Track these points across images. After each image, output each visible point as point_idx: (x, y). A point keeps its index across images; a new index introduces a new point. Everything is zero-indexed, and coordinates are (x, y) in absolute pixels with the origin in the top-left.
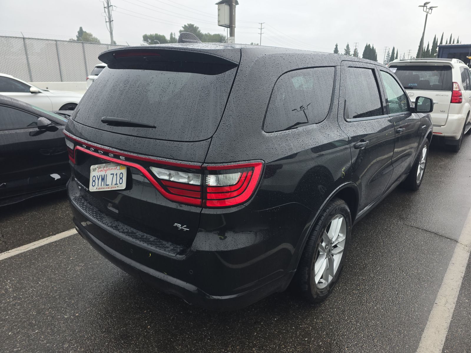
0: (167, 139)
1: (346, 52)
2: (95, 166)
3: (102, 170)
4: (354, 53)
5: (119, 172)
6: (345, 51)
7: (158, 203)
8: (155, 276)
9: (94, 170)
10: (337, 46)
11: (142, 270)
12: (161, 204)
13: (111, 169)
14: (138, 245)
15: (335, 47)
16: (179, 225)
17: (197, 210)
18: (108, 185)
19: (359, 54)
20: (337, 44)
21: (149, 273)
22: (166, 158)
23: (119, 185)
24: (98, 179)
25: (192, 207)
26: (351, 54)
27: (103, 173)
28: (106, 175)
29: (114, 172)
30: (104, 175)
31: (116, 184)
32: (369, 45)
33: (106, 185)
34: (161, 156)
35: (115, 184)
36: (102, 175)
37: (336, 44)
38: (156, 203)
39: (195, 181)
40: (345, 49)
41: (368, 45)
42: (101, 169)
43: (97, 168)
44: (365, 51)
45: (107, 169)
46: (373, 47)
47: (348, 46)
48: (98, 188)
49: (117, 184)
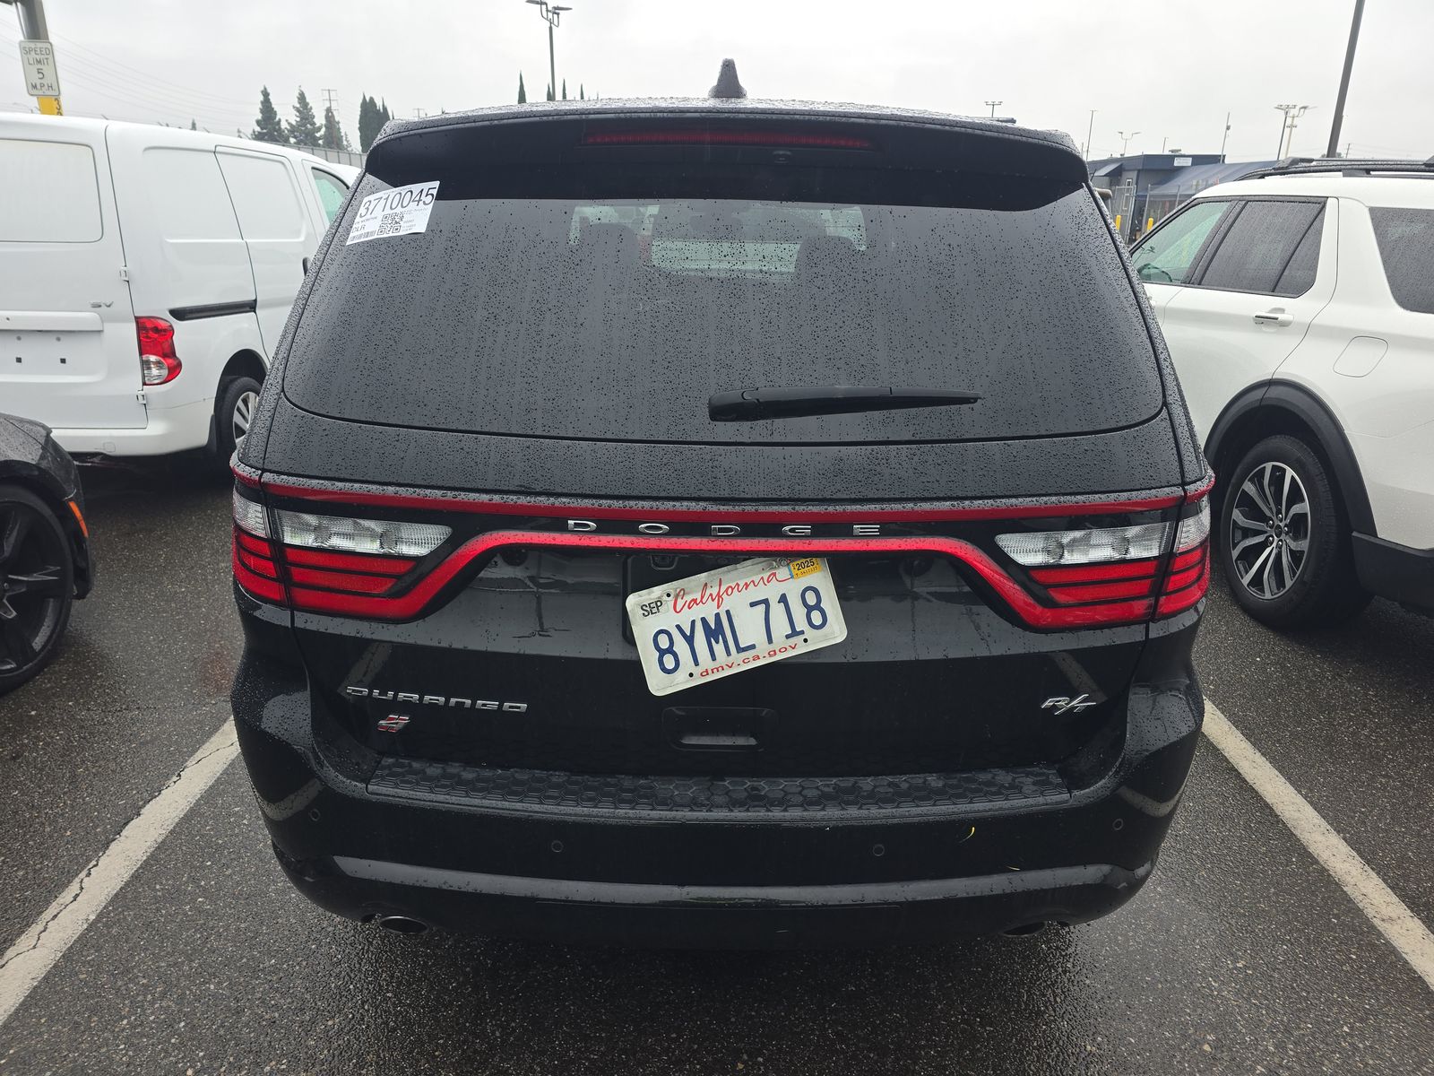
0: (1044, 433)
1: (302, 119)
2: (649, 594)
3: (695, 601)
4: (327, 121)
5: (793, 589)
6: (298, 114)
7: (997, 651)
8: (978, 894)
9: (651, 609)
10: (266, 94)
11: (919, 898)
12: (1009, 653)
13: (747, 585)
14: (916, 820)
15: (261, 98)
16: (1063, 702)
17: (1134, 635)
18: (753, 647)
19: (341, 125)
20: (265, 89)
21: (953, 893)
22: (1071, 494)
23: (809, 633)
24: (690, 640)
25: (1114, 629)
26: (318, 125)
27: (708, 611)
28: (728, 612)
29: (772, 592)
30: (717, 615)
31: (795, 633)
32: (372, 99)
33: (740, 650)
34: (1049, 492)
35: (788, 637)
36: (703, 620)
37: (262, 89)
38: (986, 653)
39: (1145, 548)
40: (294, 107)
41: (368, 99)
42: (688, 598)
43: (665, 598)
44: (362, 117)
45: (723, 588)
46: (385, 109)
47: (302, 98)
48: (697, 671)
49: (802, 632)
